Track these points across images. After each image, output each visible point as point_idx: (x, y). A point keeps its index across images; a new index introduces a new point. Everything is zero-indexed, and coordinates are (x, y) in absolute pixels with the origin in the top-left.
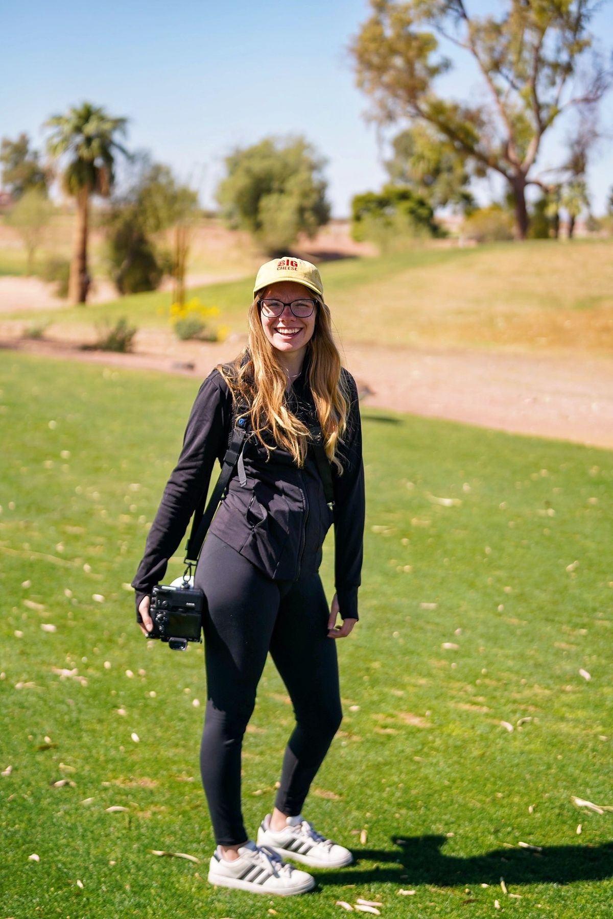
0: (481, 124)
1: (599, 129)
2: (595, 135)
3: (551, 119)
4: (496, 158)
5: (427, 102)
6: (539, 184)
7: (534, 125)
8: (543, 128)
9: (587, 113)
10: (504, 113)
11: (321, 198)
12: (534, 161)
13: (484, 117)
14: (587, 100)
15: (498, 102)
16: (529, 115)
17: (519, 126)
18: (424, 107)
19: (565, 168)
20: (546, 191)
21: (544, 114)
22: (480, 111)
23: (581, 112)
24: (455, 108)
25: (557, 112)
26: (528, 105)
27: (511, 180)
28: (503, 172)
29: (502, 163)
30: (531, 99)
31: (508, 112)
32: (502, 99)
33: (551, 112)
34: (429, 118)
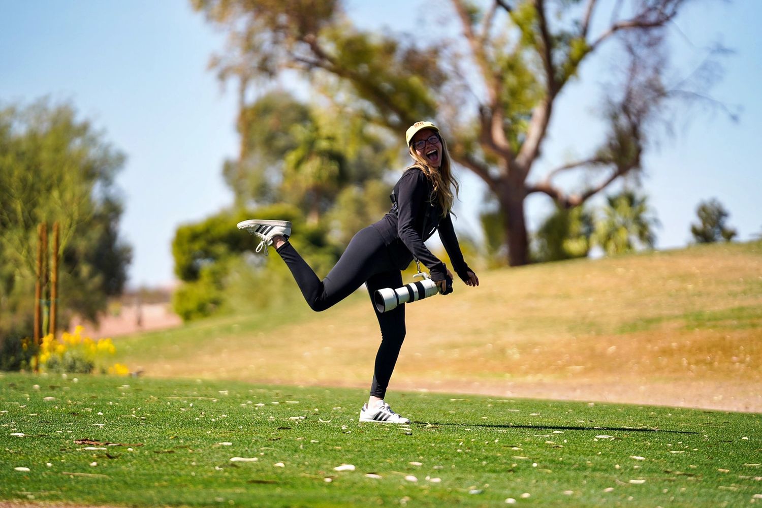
0: (439, 79)
1: (666, 80)
2: (660, 93)
3: (573, 64)
4: (468, 145)
5: (335, 38)
6: (552, 194)
7: (542, 79)
8: (555, 85)
9: (642, 52)
10: (481, 56)
11: (110, 236)
12: (537, 153)
13: (445, 65)
14: (641, 24)
15: (470, 35)
16: (531, 59)
17: (511, 80)
18: (329, 48)
19: (599, 160)
20: (564, 205)
21: (559, 56)
22: (435, 52)
23: (630, 49)
24: (390, 48)
25: (587, 51)
26: (528, 39)
27: (495, 185)
28: (481, 171)
29: (479, 155)
30: (533, 26)
31: (491, 52)
32: (479, 29)
33: (575, 51)
34: (340, 71)
